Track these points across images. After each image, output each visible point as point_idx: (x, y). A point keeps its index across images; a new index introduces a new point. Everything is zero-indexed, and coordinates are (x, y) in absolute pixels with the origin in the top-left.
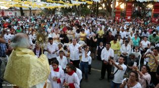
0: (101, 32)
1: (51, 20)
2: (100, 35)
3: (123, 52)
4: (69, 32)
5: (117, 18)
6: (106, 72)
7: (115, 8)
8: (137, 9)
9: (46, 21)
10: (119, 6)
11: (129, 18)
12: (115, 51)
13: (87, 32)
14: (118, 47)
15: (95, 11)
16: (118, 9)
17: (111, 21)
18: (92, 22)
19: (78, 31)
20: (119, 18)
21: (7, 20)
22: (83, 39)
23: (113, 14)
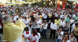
0: (50, 15)
1: (26, 9)
2: (50, 16)
3: (61, 25)
4: (35, 15)
5: (58, 9)
6: (53, 35)
7: (57, 4)
8: (68, 4)
9: (23, 9)
10: (59, 3)
11: (64, 8)
12: (57, 24)
13: (43, 15)
14: (59, 22)
15: (47, 5)
16: (59, 4)
17: (55, 10)
18: (46, 10)
19: (39, 15)
20: (59, 9)
21: (5, 9)
22: (41, 18)
23: (56, 7)
